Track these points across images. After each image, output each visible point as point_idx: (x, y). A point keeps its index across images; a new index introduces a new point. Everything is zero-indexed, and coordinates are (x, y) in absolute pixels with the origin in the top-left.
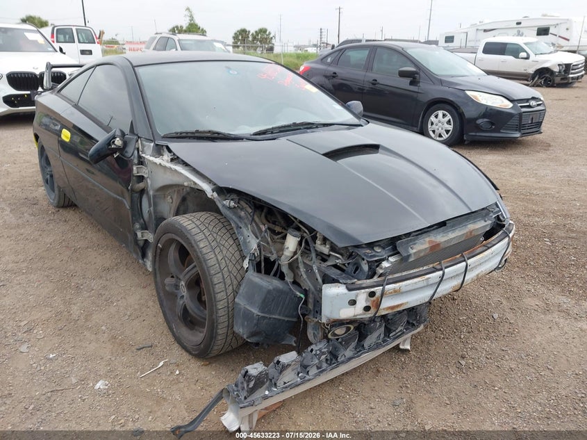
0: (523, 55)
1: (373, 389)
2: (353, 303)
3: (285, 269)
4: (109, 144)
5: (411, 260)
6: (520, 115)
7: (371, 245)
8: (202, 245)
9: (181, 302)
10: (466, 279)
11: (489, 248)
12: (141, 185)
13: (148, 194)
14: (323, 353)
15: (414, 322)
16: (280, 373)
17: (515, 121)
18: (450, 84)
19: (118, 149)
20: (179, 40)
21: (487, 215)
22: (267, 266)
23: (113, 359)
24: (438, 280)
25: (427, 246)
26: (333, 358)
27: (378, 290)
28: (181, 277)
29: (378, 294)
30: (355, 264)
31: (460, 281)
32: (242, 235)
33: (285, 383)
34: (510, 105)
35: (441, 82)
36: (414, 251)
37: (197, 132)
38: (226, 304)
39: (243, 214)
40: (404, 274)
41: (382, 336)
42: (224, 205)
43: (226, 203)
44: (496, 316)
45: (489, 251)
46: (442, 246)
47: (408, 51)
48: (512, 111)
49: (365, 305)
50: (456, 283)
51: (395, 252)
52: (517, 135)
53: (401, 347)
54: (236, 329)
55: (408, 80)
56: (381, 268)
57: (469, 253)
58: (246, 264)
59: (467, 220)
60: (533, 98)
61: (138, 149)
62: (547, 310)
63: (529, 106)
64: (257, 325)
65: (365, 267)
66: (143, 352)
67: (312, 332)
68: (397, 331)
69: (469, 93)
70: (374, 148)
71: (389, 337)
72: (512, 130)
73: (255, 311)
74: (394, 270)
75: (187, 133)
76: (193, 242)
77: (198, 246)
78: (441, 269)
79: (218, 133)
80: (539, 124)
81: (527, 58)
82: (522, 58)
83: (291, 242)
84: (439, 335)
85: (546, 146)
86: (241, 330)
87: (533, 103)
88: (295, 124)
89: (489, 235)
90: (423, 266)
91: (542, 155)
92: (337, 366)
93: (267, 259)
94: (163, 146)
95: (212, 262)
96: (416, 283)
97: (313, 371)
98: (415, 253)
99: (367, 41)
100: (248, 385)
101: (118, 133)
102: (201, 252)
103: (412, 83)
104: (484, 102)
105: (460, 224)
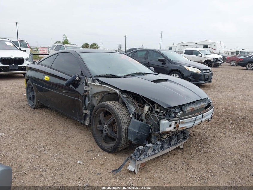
0: (200, 55)
1: (174, 160)
2: (170, 126)
3: (144, 118)
4: (74, 79)
5: (186, 113)
6: (204, 75)
7: (174, 107)
8: (116, 110)
9: (105, 133)
10: (203, 120)
11: (208, 111)
12: (86, 93)
13: (88, 96)
14: (160, 144)
15: (185, 137)
16: (148, 150)
17: (202, 78)
18: (178, 64)
19: (77, 81)
20: (66, 47)
21: (206, 101)
22: (138, 117)
23: (80, 154)
24: (195, 119)
25: (190, 109)
26: (162, 147)
27: (178, 121)
28: (105, 123)
29: (178, 123)
30: (169, 114)
31: (201, 121)
32: (129, 107)
33: (149, 154)
34: (201, 72)
35: (175, 63)
36: (187, 110)
37: (106, 75)
38: (125, 130)
39: (129, 99)
40: (185, 117)
41: (176, 141)
42: (123, 97)
43: (124, 96)
44: (209, 138)
45: (208, 112)
46: (195, 109)
47: (161, 52)
48: (201, 74)
49: (174, 126)
50: (200, 121)
51: (182, 110)
52: (204, 82)
53: (181, 147)
54: (129, 138)
55: (161, 63)
56: (178, 115)
57: (203, 112)
58: (131, 116)
59: (201, 102)
60: (208, 69)
61: (85, 81)
62: (226, 136)
63: (207, 72)
64: (137, 136)
65: (173, 115)
66: (90, 152)
67: (153, 140)
68: (180, 140)
69: (185, 67)
70: (166, 80)
71: (178, 142)
72: (202, 81)
73: (137, 131)
74: (181, 116)
75: (103, 75)
76: (113, 109)
77: (115, 110)
78: (196, 116)
79: (113, 75)
80: (211, 79)
81: (201, 56)
82: (200, 56)
83: (146, 108)
84: (192, 144)
85: (214, 87)
86: (131, 138)
87: (208, 71)
88: (137, 73)
89: (206, 108)
90: (190, 115)
91: (213, 90)
92: (164, 150)
93: (138, 115)
94: (95, 79)
95: (120, 115)
96: (189, 120)
97: (157, 151)
98: (187, 111)
99: (139, 49)
100: (139, 153)
101: (77, 75)
102: (116, 112)
103: (163, 64)
104: (191, 70)
105: (199, 103)
